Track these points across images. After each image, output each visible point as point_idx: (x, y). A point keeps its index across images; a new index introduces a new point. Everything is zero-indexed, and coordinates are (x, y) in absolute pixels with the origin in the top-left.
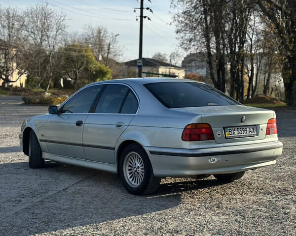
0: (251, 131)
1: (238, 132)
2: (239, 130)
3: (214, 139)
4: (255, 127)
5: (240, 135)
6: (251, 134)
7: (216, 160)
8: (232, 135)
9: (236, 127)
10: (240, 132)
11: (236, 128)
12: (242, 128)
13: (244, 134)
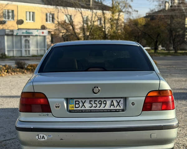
0: (113, 105)
1: (90, 105)
2: (92, 103)
3: (50, 112)
4: (122, 100)
5: (92, 108)
6: (112, 108)
7: (46, 137)
8: (79, 109)
9: (88, 98)
10: (94, 105)
11: (88, 101)
12: (98, 100)
13: (101, 108)
